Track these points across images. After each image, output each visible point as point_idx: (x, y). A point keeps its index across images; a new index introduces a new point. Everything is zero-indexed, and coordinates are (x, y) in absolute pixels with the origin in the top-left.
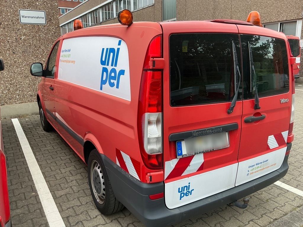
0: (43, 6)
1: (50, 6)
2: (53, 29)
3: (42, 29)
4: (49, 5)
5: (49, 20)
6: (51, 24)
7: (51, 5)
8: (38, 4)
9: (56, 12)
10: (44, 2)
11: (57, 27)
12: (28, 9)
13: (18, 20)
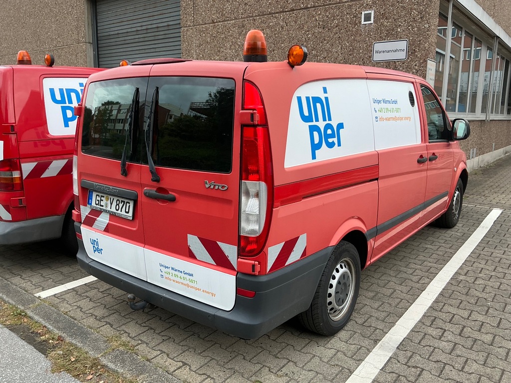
0: (406, 32)
1: (416, 31)
2: (416, 65)
3: (399, 67)
4: (416, 29)
5: (412, 53)
6: (414, 59)
7: (419, 29)
8: (399, 30)
9: (423, 39)
10: (409, 26)
11: (423, 63)
12: (385, 40)
13: (370, 57)
